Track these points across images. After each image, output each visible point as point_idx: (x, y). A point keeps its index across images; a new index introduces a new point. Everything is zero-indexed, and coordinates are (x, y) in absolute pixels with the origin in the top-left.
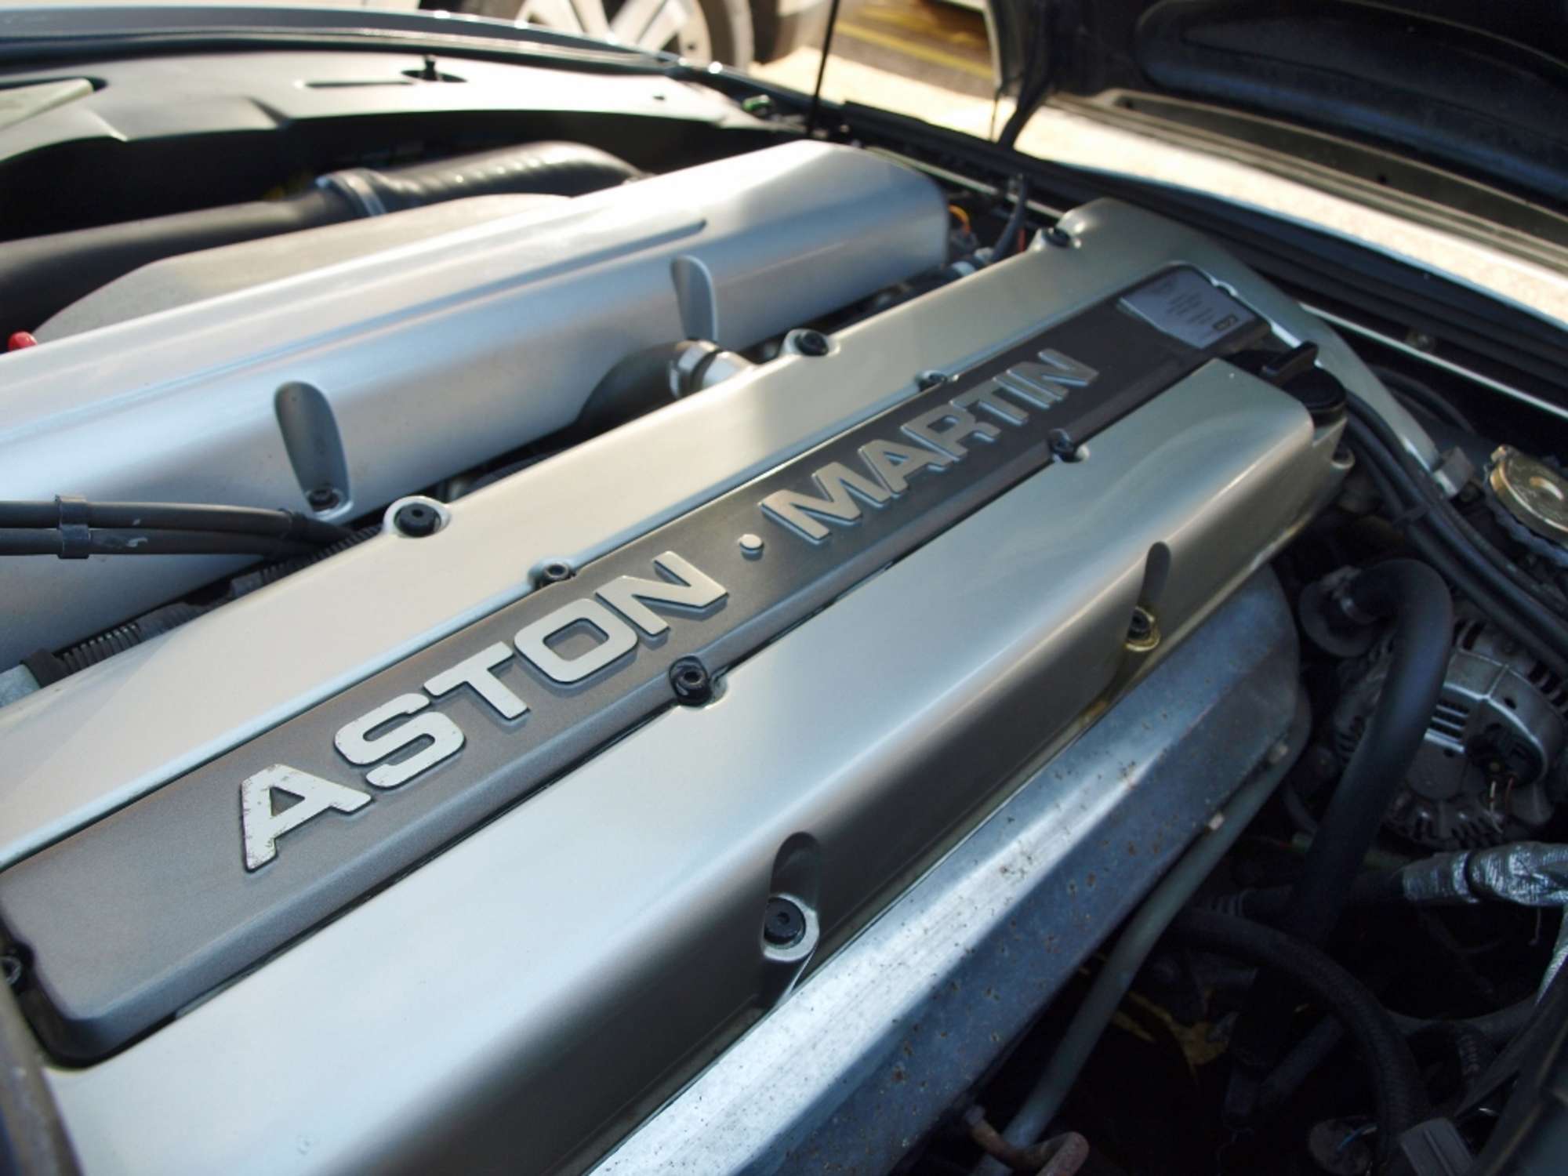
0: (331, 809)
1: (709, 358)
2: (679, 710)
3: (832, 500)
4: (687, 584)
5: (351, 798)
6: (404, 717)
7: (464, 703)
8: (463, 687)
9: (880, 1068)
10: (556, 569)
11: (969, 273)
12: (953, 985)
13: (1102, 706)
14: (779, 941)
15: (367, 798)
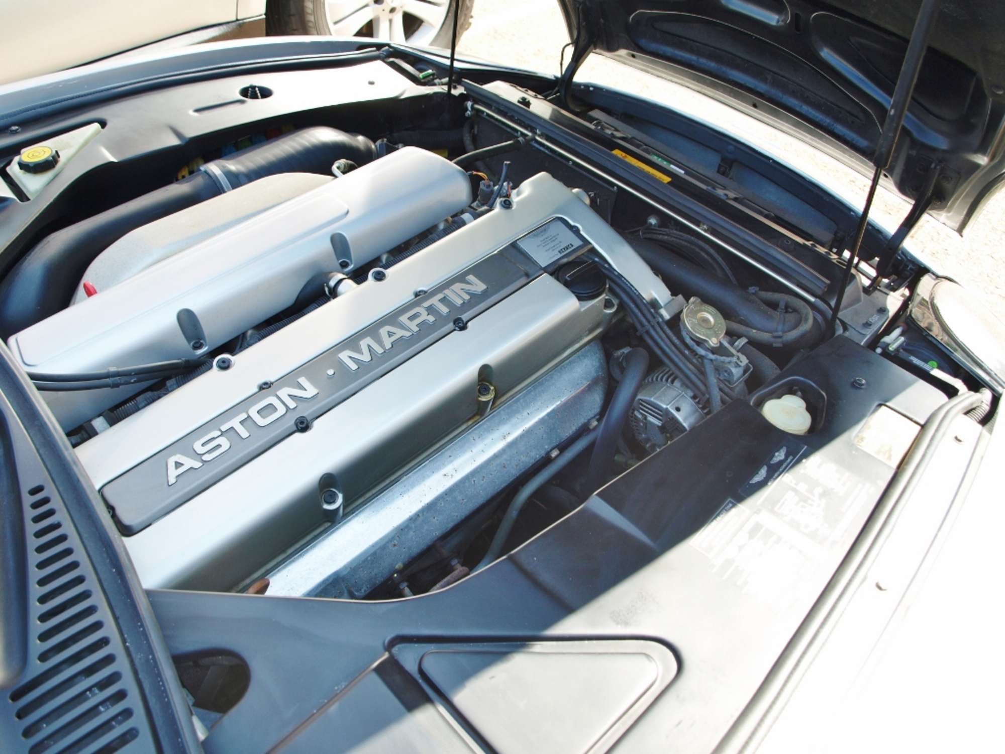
0: (191, 468)
1: (340, 281)
2: (297, 435)
3: (363, 354)
4: (306, 390)
5: (197, 464)
6: (213, 439)
7: (232, 433)
8: (231, 429)
9: (387, 542)
10: (266, 384)
11: (471, 222)
12: (418, 515)
13: (477, 418)
14: (329, 503)
15: (201, 464)
